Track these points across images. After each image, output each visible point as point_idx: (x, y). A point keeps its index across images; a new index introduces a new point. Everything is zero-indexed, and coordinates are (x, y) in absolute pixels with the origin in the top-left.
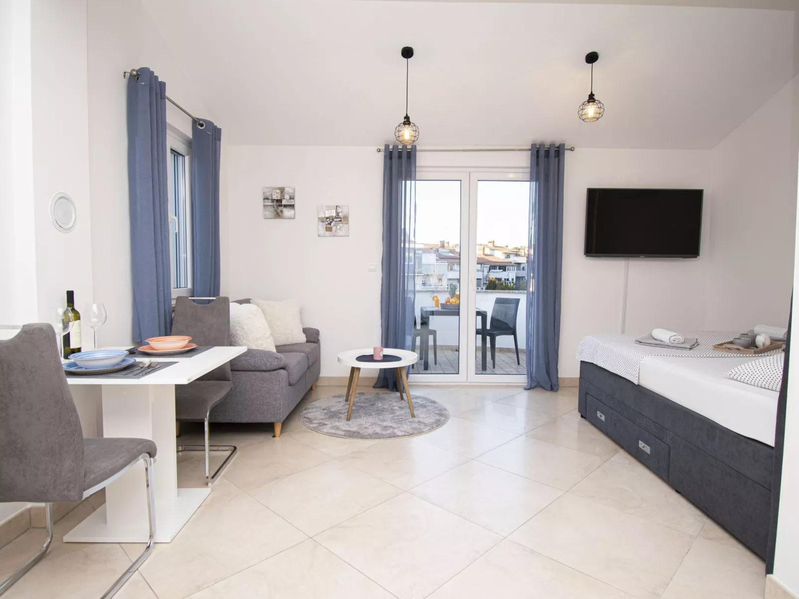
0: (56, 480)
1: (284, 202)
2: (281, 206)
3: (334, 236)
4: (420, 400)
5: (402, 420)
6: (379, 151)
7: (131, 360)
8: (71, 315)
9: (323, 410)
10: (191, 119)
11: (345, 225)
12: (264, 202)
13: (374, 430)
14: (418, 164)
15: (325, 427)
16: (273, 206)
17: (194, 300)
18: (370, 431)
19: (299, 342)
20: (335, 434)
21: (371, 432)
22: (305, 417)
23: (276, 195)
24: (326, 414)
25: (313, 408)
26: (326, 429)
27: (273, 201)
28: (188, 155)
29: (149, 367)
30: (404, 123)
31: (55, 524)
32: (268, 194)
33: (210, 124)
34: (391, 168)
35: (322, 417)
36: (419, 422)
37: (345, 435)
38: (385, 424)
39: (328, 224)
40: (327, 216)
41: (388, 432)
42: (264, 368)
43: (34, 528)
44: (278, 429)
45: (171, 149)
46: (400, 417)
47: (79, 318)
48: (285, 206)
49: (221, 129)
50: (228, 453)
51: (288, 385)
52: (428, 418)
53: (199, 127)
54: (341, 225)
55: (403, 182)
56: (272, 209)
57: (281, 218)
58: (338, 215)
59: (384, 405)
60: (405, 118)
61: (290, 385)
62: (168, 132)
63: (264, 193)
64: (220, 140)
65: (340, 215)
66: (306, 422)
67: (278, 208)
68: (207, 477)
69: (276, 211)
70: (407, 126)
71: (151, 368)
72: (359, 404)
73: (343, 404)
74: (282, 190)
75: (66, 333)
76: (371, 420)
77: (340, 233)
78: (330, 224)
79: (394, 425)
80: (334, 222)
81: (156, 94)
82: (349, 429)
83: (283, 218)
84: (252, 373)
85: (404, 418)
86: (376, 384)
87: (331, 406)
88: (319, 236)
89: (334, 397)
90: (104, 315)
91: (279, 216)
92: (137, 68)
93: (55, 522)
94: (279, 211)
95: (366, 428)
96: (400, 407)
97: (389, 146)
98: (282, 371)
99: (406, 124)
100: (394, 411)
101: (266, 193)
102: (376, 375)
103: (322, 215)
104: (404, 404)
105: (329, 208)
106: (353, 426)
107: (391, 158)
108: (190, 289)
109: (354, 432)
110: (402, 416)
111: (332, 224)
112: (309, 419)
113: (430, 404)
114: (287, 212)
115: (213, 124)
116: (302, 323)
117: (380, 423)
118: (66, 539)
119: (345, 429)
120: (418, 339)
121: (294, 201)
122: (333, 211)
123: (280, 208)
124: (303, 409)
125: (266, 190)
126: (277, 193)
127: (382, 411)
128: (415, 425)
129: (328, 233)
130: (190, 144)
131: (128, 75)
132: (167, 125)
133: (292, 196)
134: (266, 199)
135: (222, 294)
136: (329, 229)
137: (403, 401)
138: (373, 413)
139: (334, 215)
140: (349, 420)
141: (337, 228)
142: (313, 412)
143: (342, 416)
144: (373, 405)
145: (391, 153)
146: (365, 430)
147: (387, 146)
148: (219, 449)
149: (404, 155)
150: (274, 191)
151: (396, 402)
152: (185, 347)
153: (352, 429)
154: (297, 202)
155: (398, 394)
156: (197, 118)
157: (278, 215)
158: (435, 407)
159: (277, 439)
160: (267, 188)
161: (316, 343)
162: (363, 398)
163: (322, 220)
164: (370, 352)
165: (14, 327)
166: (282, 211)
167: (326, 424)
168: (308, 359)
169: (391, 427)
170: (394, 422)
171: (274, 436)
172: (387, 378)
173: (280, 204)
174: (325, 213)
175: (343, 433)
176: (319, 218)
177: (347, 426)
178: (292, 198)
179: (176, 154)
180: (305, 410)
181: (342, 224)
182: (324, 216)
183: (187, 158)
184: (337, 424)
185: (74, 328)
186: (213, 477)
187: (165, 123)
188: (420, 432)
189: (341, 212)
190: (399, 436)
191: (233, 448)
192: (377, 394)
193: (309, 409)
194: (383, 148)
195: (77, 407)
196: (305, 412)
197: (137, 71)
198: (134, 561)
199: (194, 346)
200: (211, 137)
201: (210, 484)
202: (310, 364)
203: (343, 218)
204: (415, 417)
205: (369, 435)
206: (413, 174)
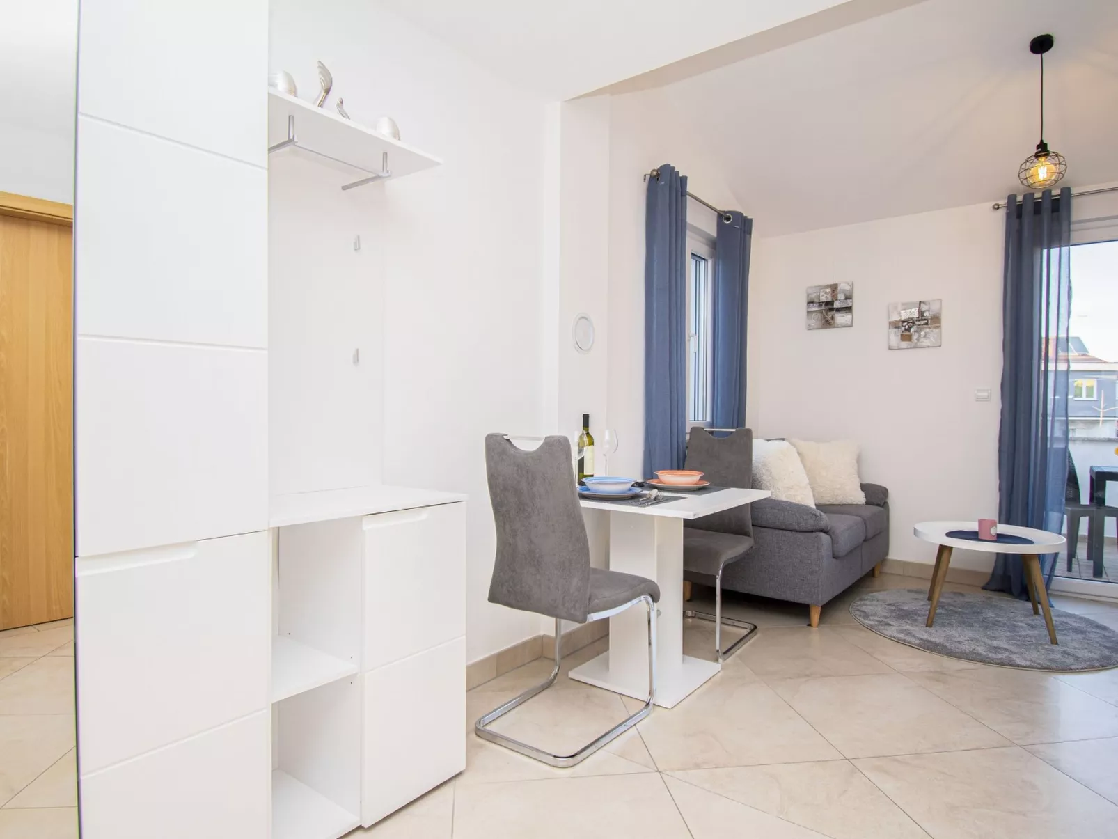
0: (564, 596)
1: (837, 305)
2: (831, 310)
3: (915, 347)
4: (1074, 620)
5: (1030, 645)
6: (997, 207)
7: (637, 490)
8: (586, 439)
9: (889, 605)
10: (716, 213)
11: (934, 330)
12: (808, 307)
13: (973, 647)
14: (1074, 217)
15: (888, 627)
16: (821, 312)
17: (712, 433)
18: (966, 648)
19: (854, 503)
20: (905, 641)
21: (967, 651)
22: (858, 610)
23: (825, 295)
24: (892, 611)
25: (873, 600)
26: (891, 631)
27: (820, 304)
28: (711, 258)
29: (656, 498)
30: (1037, 156)
31: (562, 659)
32: (813, 296)
33: (738, 215)
34: (1020, 232)
35: (886, 615)
36: (1065, 653)
37: (918, 645)
38: (995, 643)
39: (906, 330)
40: (903, 318)
41: (1000, 656)
42: (796, 527)
43: (545, 657)
44: (815, 615)
45: (692, 254)
46: (1028, 639)
47: (593, 444)
48: (838, 310)
49: (751, 220)
50: (745, 632)
51: (831, 556)
52: (1086, 650)
53: (726, 222)
54: (927, 330)
55: (1045, 252)
56: (819, 316)
57: (830, 328)
58: (922, 315)
59: (998, 615)
60: (1038, 147)
61: (835, 557)
62: (688, 233)
63: (808, 295)
64: (750, 233)
65: (925, 315)
66: (860, 616)
67: (827, 314)
68: (718, 651)
69: (825, 318)
70: (1042, 159)
71: (657, 500)
72: (951, 608)
73: (922, 603)
74: (834, 288)
75: (581, 457)
76: (970, 633)
77: (926, 342)
78: (908, 330)
79: (1013, 648)
80: (915, 327)
81: (677, 191)
82: (929, 639)
83: (835, 327)
84: (781, 531)
85: (1034, 642)
86: (988, 584)
87: (904, 603)
88: (890, 349)
89: (909, 591)
90: (616, 442)
91: (830, 324)
92: (657, 167)
93: (563, 658)
94: (829, 317)
95: (959, 642)
96: (1029, 625)
97: (1015, 196)
98: (822, 534)
99: (1040, 156)
100: (1017, 629)
101: (811, 294)
102: (988, 568)
103: (895, 318)
104: (1039, 621)
105: (906, 306)
106: (937, 635)
107: (1019, 216)
108: (709, 423)
109: (936, 645)
110: (1030, 637)
111: (912, 330)
112: (865, 613)
113: (1094, 630)
114: (841, 318)
115: (742, 214)
116: (860, 475)
117: (987, 641)
118: (572, 674)
119: (921, 636)
120: (1084, 523)
121: (852, 302)
122: (913, 310)
123: (830, 314)
124: (858, 599)
125: (810, 291)
126: (826, 293)
127: (994, 624)
128: (1057, 656)
129: (904, 344)
130: (714, 245)
131: (648, 177)
132: (688, 226)
133: (848, 294)
134: (810, 302)
135: (747, 426)
136: (906, 337)
137: (1037, 617)
138: (975, 624)
139: (916, 315)
140: (931, 626)
141: (919, 336)
142: (871, 605)
143: (919, 618)
144: (978, 613)
145: (1020, 207)
146: (957, 645)
147: (1012, 198)
148: (736, 624)
149: (1047, 206)
150: (822, 290)
151: (1023, 615)
152: (696, 484)
153: (933, 640)
154: (857, 304)
155: (1029, 605)
156: (724, 212)
157: (828, 323)
158: (1104, 635)
159: (814, 629)
160: (811, 288)
161: (882, 507)
162: (960, 600)
163: (895, 325)
164: (973, 526)
165: (538, 439)
166: (833, 318)
167: (891, 625)
168: (866, 527)
169: (1006, 650)
170: (1014, 645)
171: (810, 625)
172: (1010, 577)
173: (830, 307)
174: (900, 313)
175: (917, 642)
176: (890, 323)
177: (926, 634)
178: (848, 297)
179: (698, 259)
180: (861, 600)
181: (930, 328)
182: (898, 319)
183: (710, 263)
184: (908, 627)
185: (588, 453)
186: (725, 653)
187: (686, 222)
188: (1065, 669)
189: (929, 311)
190: (1018, 666)
191: (752, 627)
192: (989, 598)
193: (867, 600)
194: (1003, 202)
195: (586, 526)
196: (859, 603)
197: (657, 171)
198: (632, 714)
199: (706, 484)
200: (739, 231)
201: (720, 660)
202: (870, 535)
203: (931, 319)
204: (1057, 644)
205: (963, 653)
206: (1065, 235)
